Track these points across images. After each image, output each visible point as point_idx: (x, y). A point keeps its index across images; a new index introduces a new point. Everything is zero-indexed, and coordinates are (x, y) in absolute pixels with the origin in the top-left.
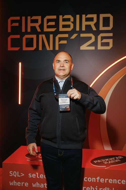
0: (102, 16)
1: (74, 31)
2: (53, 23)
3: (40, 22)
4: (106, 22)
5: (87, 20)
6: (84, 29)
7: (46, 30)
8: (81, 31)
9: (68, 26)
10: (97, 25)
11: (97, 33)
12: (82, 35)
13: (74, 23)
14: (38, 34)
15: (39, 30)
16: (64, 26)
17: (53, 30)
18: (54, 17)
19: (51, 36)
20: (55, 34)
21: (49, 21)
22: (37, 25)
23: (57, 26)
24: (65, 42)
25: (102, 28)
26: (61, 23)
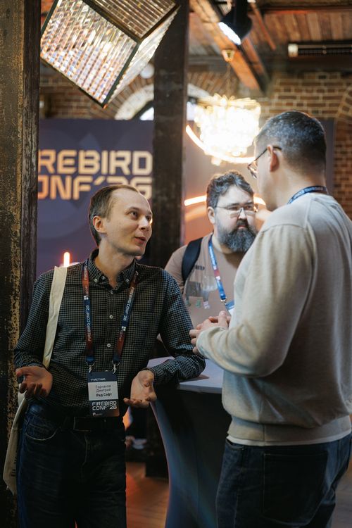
0: (137, 155)
1: (99, 174)
2: (71, 162)
3: (53, 159)
4: (142, 163)
5: (118, 159)
6: (113, 171)
7: (61, 170)
8: (108, 175)
9: (91, 167)
10: (130, 166)
11: (130, 177)
12: (111, 180)
13: (100, 162)
14: (50, 175)
15: (51, 170)
16: (87, 166)
17: (72, 170)
18: (73, 153)
19: (68, 180)
20: (74, 176)
21: (65, 158)
22: (49, 164)
23: (76, 165)
24: (86, 188)
25: (136, 171)
26: (82, 162)
